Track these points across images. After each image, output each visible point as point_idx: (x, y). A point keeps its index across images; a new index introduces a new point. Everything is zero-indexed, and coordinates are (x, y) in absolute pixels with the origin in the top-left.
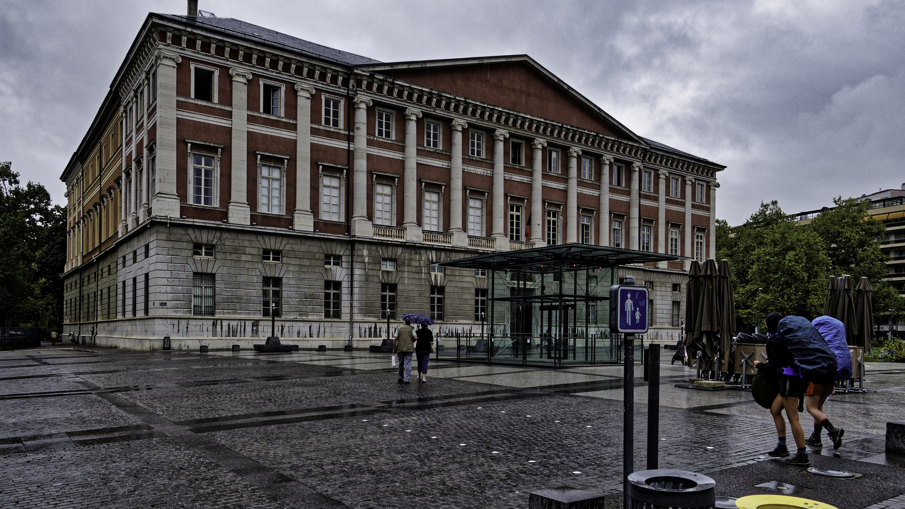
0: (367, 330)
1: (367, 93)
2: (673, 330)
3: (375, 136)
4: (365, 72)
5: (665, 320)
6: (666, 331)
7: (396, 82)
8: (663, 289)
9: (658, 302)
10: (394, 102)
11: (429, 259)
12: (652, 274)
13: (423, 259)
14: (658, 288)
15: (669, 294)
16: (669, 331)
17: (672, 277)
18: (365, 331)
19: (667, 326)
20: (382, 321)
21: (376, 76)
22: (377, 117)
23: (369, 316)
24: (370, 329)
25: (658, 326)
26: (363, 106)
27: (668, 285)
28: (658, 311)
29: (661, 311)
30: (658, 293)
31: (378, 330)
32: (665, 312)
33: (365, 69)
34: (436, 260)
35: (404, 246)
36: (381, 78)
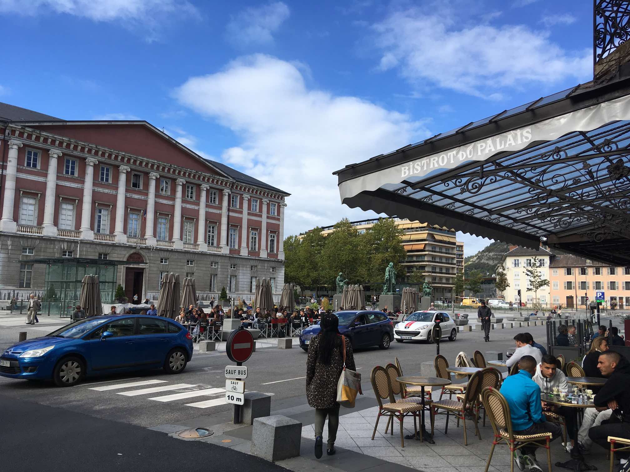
0: (7, 295)
1: (19, 138)
2: (251, 295)
3: (24, 166)
4: (18, 126)
5: (245, 289)
6: (246, 296)
7: (42, 133)
8: (244, 269)
9: (240, 277)
10: (40, 145)
11: (61, 247)
12: (236, 259)
13: (57, 247)
14: (241, 268)
15: (249, 272)
16: (248, 295)
17: (251, 261)
18: (5, 296)
19: (246, 292)
20: (19, 289)
21: (26, 129)
22: (27, 154)
23: (9, 286)
24: (9, 294)
25: (240, 292)
26: (16, 147)
27: (248, 266)
28: (240, 283)
29: (242, 283)
30: (240, 271)
31: (16, 295)
32: (245, 283)
33: (19, 124)
34: (67, 248)
35: (41, 239)
36: (31, 130)
